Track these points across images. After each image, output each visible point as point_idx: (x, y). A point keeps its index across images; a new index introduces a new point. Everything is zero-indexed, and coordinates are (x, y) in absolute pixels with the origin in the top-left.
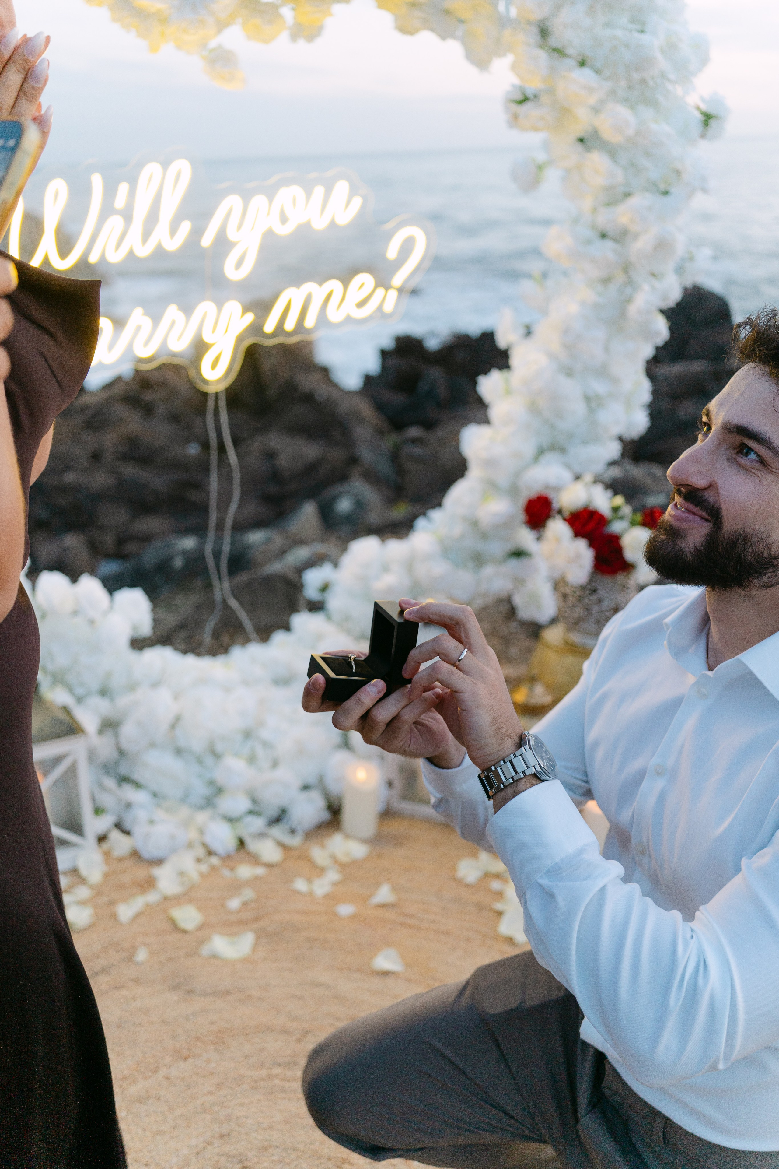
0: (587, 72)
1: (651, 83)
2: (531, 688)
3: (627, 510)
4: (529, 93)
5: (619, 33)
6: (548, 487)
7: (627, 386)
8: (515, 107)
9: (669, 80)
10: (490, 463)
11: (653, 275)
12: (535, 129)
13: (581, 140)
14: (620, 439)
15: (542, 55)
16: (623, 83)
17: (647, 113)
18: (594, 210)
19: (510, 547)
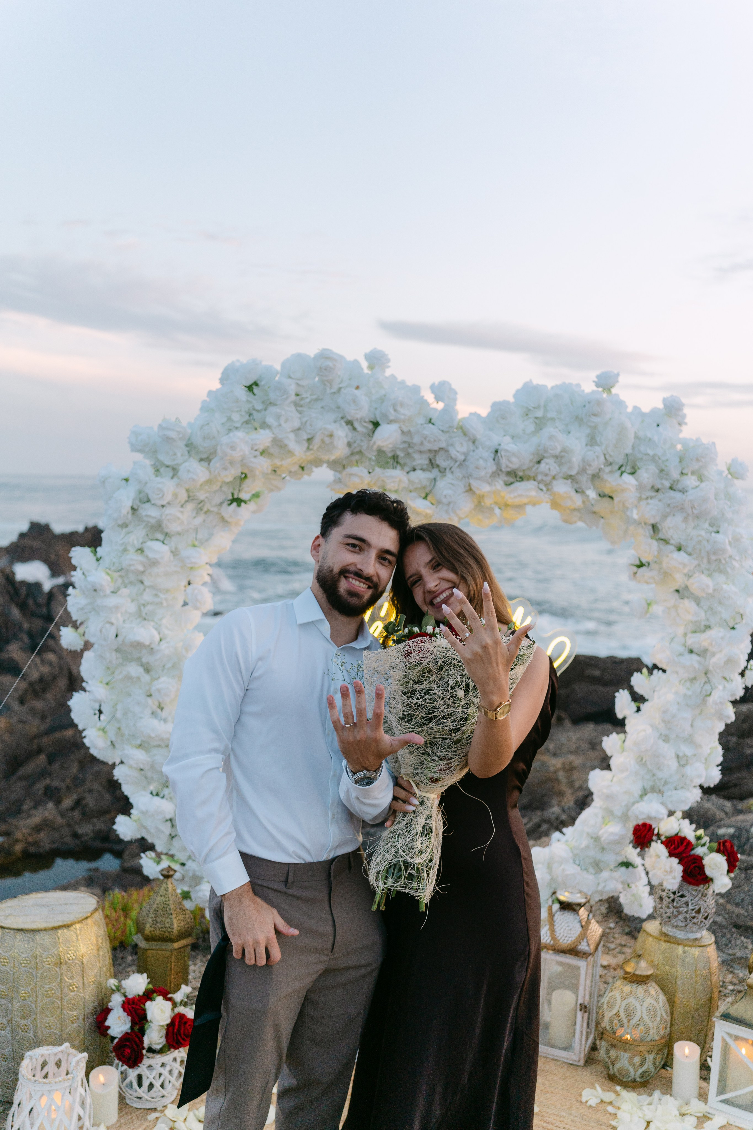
0: (682, 553)
1: (723, 561)
2: (639, 962)
3: (706, 839)
4: (644, 561)
5: (703, 533)
6: (649, 817)
7: (706, 750)
8: (635, 569)
9: (735, 560)
10: (609, 797)
11: (725, 679)
12: (647, 583)
13: (677, 591)
14: (701, 787)
15: (655, 543)
16: (705, 561)
17: (720, 578)
18: (685, 635)
19: (620, 859)
